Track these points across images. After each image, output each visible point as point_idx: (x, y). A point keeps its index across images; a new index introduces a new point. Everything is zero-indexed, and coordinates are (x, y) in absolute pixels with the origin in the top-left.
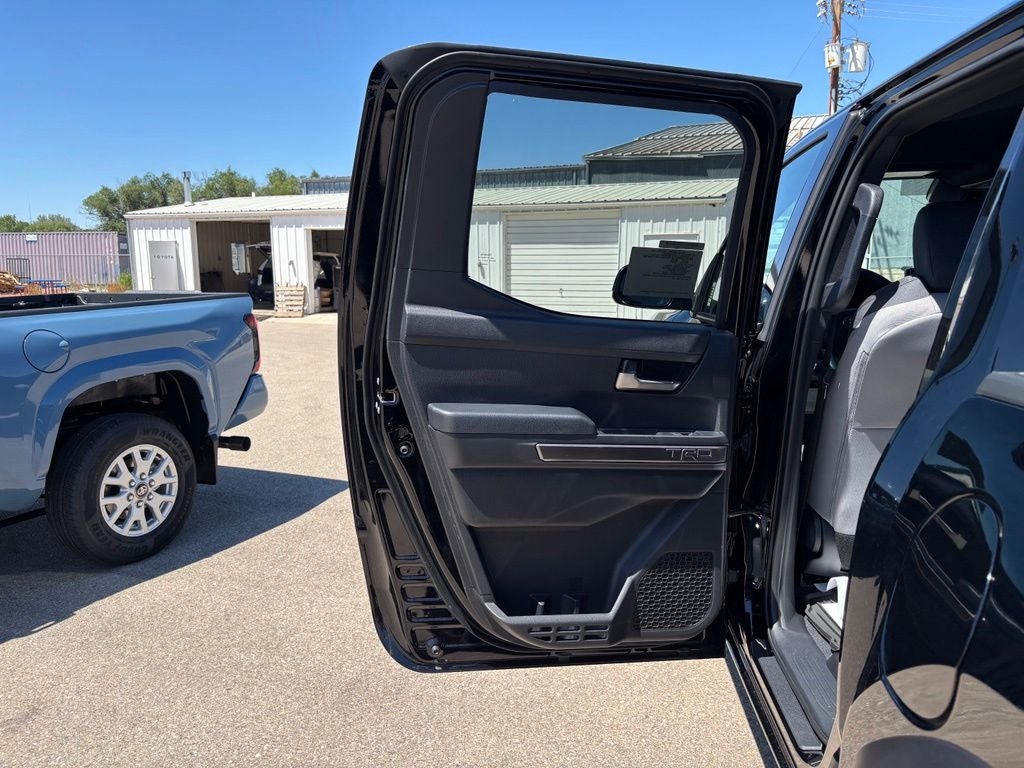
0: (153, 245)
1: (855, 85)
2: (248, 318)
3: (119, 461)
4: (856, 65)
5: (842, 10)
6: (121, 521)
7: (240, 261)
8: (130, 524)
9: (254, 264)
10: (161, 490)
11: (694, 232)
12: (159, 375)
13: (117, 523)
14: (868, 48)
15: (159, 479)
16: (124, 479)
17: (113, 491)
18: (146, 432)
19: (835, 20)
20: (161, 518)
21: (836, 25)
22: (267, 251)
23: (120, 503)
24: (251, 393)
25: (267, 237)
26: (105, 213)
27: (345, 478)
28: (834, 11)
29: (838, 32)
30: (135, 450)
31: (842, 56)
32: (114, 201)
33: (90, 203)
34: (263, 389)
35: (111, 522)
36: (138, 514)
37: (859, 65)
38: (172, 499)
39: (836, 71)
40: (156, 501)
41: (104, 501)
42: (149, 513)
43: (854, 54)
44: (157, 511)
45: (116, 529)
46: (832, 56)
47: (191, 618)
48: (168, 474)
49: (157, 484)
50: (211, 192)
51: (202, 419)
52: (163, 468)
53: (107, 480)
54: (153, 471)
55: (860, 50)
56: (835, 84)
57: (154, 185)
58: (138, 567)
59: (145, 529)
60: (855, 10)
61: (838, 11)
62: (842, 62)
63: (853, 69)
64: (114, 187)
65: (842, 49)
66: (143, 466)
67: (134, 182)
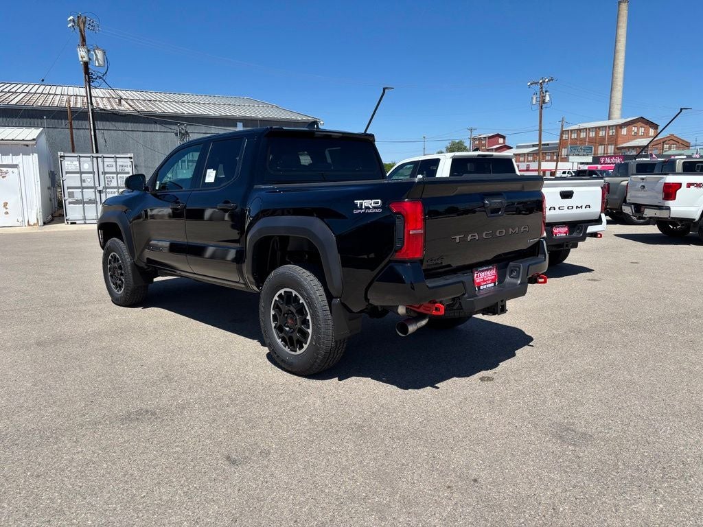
1: (100, 75)
4: (99, 63)
5: (84, 26)
11: (15, 163)
14: (105, 53)
19: (81, 31)
21: (82, 34)
28: (79, 26)
29: (84, 40)
31: (88, 55)
37: (101, 63)
39: (86, 64)
43: (96, 55)
46: (82, 54)
55: (99, 54)
56: (87, 72)
60: (93, 28)
61: (82, 26)
62: (90, 59)
63: (97, 64)
65: (89, 51)
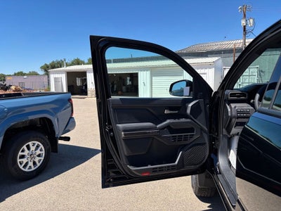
0: (55, 78)
2: (70, 100)
3: (25, 147)
6: (25, 167)
7: (79, 83)
8: (28, 167)
9: (83, 83)
10: (39, 156)
11: (205, 72)
12: (40, 118)
13: (23, 167)
14: (254, 20)
15: (38, 152)
16: (26, 152)
17: (23, 157)
18: (34, 137)
19: (244, 12)
20: (38, 165)
21: (244, 14)
22: (86, 79)
23: (25, 160)
24: (70, 123)
25: (86, 76)
26: (46, 70)
27: (100, 149)
28: (243, 10)
29: (245, 16)
30: (30, 143)
31: (246, 22)
32: (48, 67)
33: (42, 68)
34: (74, 122)
35: (21, 167)
36: (31, 164)
37: (251, 25)
38: (42, 158)
39: (245, 26)
40: (37, 159)
41: (19, 160)
42: (34, 163)
44: (37, 163)
45: (23, 169)
46: (243, 22)
47: (42, 203)
48: (41, 150)
49: (37, 154)
50: (73, 64)
51: (54, 132)
52: (40, 148)
53: (20, 153)
54: (36, 149)
55: (251, 21)
56: (245, 30)
57: (58, 63)
58: (30, 181)
59: (33, 169)
61: (245, 10)
62: (246, 24)
64: (48, 64)
65: (246, 20)
66: (33, 148)
67: (53, 62)
